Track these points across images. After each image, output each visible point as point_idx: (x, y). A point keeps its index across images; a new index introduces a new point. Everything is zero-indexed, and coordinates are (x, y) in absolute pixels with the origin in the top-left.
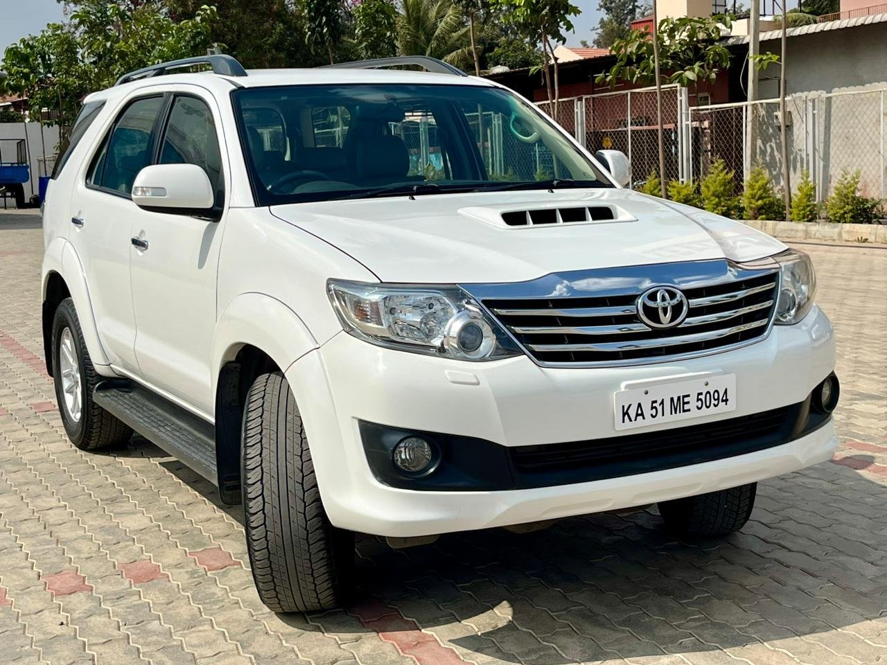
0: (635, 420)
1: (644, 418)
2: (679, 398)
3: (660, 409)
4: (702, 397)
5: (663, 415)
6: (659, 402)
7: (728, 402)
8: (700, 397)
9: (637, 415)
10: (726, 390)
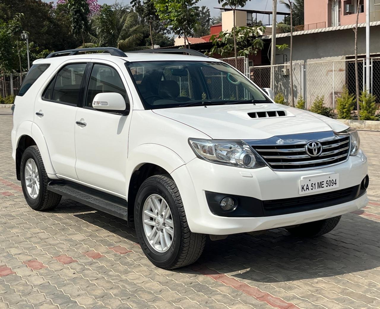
0: (306, 190)
1: (309, 190)
2: (320, 182)
3: (314, 186)
4: (328, 182)
5: (315, 189)
6: (314, 184)
7: (336, 184)
8: (327, 182)
9: (307, 189)
10: (336, 180)
